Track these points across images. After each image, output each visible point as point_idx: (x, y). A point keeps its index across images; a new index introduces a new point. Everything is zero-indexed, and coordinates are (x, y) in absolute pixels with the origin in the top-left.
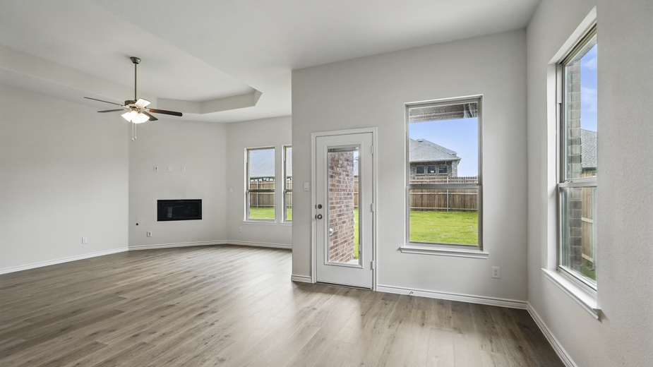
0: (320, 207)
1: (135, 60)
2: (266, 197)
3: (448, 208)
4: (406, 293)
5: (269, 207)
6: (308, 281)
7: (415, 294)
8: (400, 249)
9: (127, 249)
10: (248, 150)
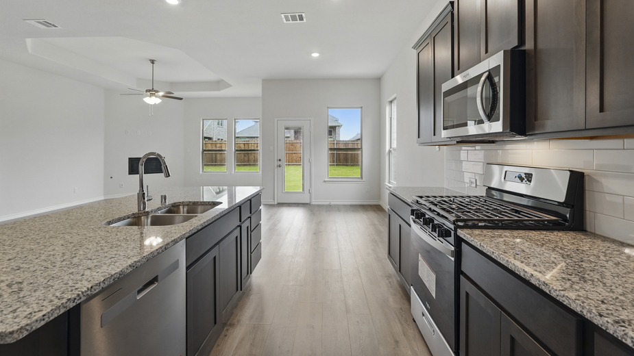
0: (280, 160)
1: (153, 62)
2: (218, 155)
3: (335, 164)
4: (328, 203)
5: (222, 165)
6: (273, 203)
7: (332, 203)
8: (325, 181)
9: (103, 198)
10: (203, 120)
